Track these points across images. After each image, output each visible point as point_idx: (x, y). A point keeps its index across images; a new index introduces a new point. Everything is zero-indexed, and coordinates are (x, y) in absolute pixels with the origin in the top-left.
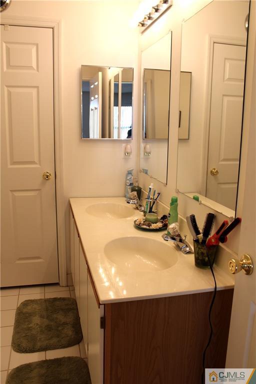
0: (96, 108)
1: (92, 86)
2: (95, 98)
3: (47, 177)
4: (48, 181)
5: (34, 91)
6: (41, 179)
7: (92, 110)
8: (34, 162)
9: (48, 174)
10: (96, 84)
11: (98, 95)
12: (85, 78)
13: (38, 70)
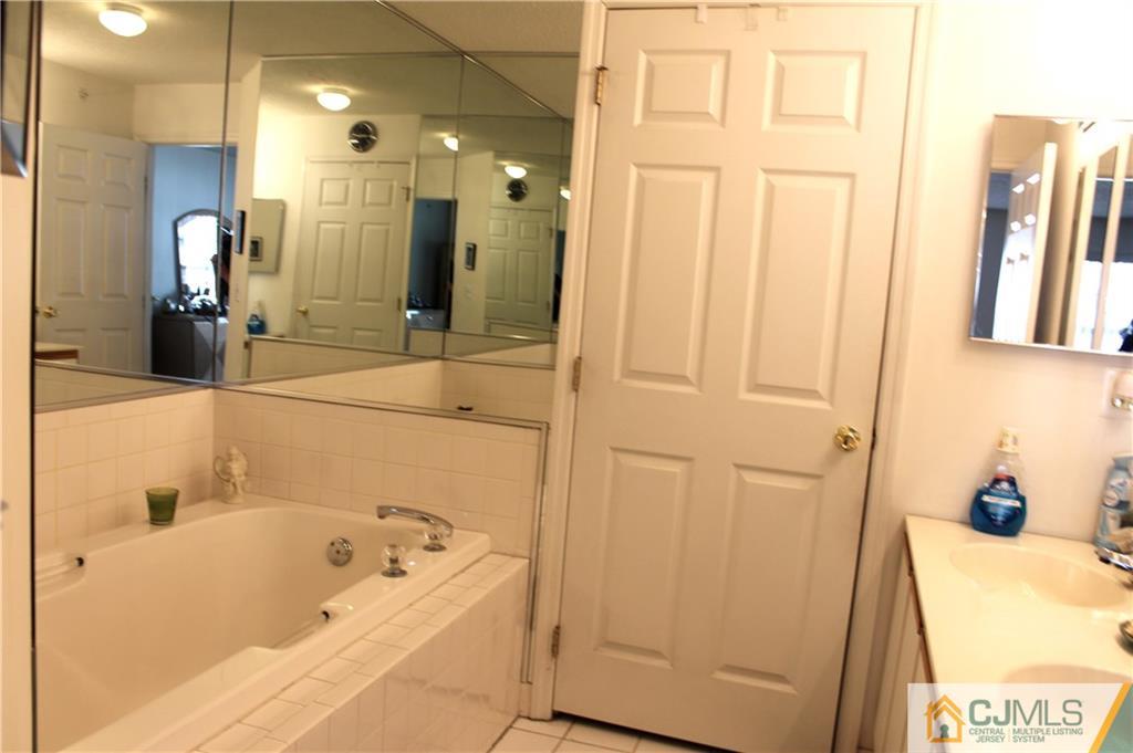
0: (1023, 257)
1: (1019, 189)
2: (1024, 226)
3: (845, 442)
4: (847, 458)
5: (841, 187)
6: (827, 444)
7: (1009, 261)
8: (817, 392)
9: (851, 434)
10: (1033, 180)
11: (1036, 215)
12: (1000, 164)
13: (858, 127)
